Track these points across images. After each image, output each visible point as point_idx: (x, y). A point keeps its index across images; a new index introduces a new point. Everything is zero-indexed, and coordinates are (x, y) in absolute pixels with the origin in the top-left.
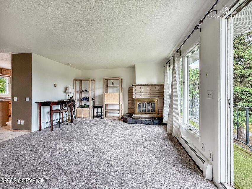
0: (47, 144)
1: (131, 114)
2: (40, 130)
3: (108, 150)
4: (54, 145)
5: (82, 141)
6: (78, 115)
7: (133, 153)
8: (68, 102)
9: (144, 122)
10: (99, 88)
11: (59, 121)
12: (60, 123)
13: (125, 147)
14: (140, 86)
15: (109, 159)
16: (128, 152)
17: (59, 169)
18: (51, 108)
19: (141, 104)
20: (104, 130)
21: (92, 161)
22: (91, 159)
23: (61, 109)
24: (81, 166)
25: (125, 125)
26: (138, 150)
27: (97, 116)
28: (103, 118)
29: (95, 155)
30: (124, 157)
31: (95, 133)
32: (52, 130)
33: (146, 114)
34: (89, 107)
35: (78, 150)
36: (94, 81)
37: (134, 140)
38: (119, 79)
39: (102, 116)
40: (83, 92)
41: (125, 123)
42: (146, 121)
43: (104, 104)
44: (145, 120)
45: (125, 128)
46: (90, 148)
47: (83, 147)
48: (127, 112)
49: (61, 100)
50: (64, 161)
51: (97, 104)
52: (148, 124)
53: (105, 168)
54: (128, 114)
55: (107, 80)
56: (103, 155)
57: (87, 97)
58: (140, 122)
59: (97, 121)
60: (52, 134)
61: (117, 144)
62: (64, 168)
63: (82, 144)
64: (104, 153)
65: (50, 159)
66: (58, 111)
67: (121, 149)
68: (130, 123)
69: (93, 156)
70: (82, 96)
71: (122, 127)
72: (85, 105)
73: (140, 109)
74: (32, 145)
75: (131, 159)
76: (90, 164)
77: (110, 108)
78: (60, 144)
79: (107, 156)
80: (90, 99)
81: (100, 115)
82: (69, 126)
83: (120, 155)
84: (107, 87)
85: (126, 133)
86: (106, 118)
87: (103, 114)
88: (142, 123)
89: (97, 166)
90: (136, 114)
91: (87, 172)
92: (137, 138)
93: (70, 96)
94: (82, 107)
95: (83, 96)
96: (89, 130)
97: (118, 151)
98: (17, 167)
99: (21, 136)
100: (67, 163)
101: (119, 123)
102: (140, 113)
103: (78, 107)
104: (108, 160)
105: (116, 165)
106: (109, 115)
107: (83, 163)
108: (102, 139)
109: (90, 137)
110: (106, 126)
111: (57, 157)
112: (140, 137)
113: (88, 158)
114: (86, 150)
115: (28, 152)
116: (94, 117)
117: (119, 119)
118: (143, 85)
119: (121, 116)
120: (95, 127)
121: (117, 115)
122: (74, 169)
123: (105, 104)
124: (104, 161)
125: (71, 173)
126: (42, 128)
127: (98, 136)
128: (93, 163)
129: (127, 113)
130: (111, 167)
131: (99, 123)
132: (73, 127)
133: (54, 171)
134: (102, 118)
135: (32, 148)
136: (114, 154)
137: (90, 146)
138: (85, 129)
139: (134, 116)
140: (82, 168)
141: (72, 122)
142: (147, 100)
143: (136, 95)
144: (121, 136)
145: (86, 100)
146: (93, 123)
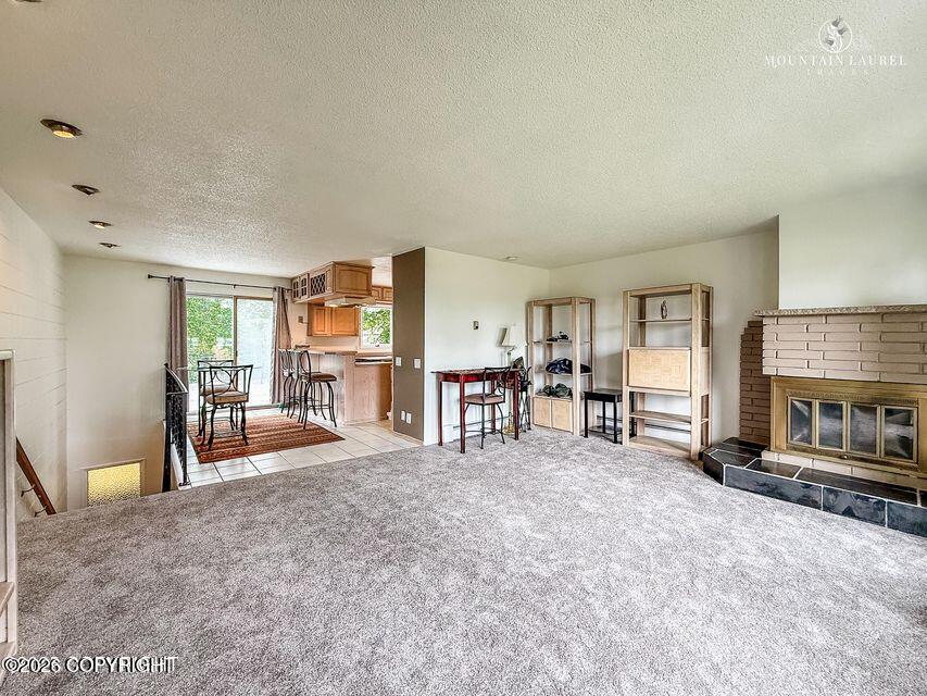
0: (446, 485)
1: (751, 446)
2: (441, 443)
3: (597, 557)
4: (458, 492)
5: (528, 502)
6: (537, 418)
7: (693, 605)
8: (505, 374)
9: (820, 498)
10: (612, 329)
11: (483, 428)
12: (483, 435)
13: (665, 570)
14: (803, 320)
15: (590, 587)
16: (670, 596)
17: (454, 553)
18: (462, 390)
19: (809, 404)
20: (608, 487)
21: (535, 571)
22: (536, 564)
23: (487, 395)
24: (503, 571)
25: (709, 488)
26: (722, 607)
27: (602, 431)
28: (619, 439)
29: (551, 557)
30: (645, 606)
31: (574, 488)
32: (463, 451)
33: (841, 457)
34: (570, 394)
35: (508, 523)
36: (591, 303)
37: (723, 560)
38: (690, 292)
39: (617, 432)
40: (554, 343)
41: (709, 481)
42: (831, 497)
43: (626, 391)
44: (830, 491)
45: (700, 501)
46: (543, 531)
47: (523, 521)
48: (735, 433)
49: (486, 369)
50: (469, 541)
51: (601, 385)
52: (848, 513)
53: (566, 608)
54: (741, 443)
55: (642, 298)
56: (574, 567)
57: (565, 360)
58: (799, 494)
59: (593, 449)
60: (463, 460)
61: (639, 549)
62: (465, 556)
63: (525, 510)
64: (581, 562)
65: (443, 523)
66: (480, 399)
67: (648, 572)
68: (737, 484)
69: (542, 557)
70: (551, 357)
71: (687, 491)
72: (559, 386)
73: (806, 431)
74: (418, 477)
75: (672, 623)
76: (528, 574)
77: (653, 406)
78: (473, 492)
79: (589, 576)
80: (577, 368)
81: (610, 428)
82: (505, 448)
83: (633, 593)
84: (642, 325)
85: (695, 523)
86: (633, 445)
87: (619, 425)
88: (806, 501)
89: (546, 590)
90: (779, 450)
91: (514, 593)
92: (747, 560)
93: (515, 355)
94: (551, 392)
95: (557, 355)
96: (559, 473)
97: (632, 574)
98: (386, 517)
99: (406, 451)
100: (474, 547)
101: (680, 474)
102: (804, 451)
103: (539, 392)
104: (583, 589)
105: (605, 614)
106: (649, 432)
107: (511, 566)
108: (588, 514)
109: (552, 496)
110: (622, 474)
111: (458, 523)
112: (764, 561)
113: (528, 558)
114: (528, 533)
115: (409, 491)
116: (587, 432)
117: (689, 459)
118: (827, 315)
119: (696, 447)
120: (582, 469)
121: (682, 438)
122: (485, 570)
123: (629, 389)
124: (570, 587)
125: (475, 575)
126: (445, 440)
127: (580, 502)
128: (535, 577)
129: (731, 440)
130: (586, 614)
131: (599, 456)
132: (516, 453)
133: (443, 554)
134: (616, 442)
135: (417, 484)
136: (612, 580)
137: (543, 526)
138: (548, 466)
139: (767, 457)
140: (503, 577)
141: (516, 438)
142: (853, 391)
143: (780, 363)
144: (667, 525)
145: (561, 369)
146: (579, 454)
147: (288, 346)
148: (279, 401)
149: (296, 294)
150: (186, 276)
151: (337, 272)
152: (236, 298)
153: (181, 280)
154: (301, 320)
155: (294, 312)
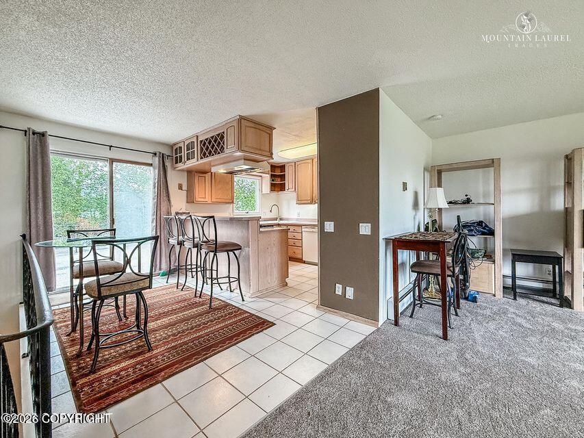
57: (480, 222)
99: (370, 339)
116: (515, 294)
141: (458, 306)
147: (169, 213)
148: (160, 269)
149: (178, 160)
150: (50, 130)
151: (243, 128)
152: (112, 161)
153: (43, 135)
154: (180, 187)
155: (175, 179)
